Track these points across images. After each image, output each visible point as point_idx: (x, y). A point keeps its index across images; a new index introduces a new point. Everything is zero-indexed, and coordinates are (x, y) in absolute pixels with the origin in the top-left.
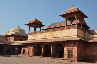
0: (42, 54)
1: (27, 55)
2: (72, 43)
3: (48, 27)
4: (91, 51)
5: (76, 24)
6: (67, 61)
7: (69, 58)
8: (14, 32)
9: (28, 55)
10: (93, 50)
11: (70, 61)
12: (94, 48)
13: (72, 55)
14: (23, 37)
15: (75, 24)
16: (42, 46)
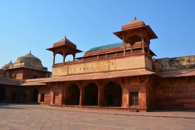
0: (80, 100)
1: (52, 104)
2: (138, 80)
3: (86, 53)
4: (165, 92)
5: (143, 49)
6: (130, 111)
7: (133, 107)
8: (23, 64)
9: (54, 102)
10: (168, 91)
11: (134, 111)
12: (168, 88)
13: (137, 100)
14: (38, 71)
15: (141, 49)
16: (80, 87)
